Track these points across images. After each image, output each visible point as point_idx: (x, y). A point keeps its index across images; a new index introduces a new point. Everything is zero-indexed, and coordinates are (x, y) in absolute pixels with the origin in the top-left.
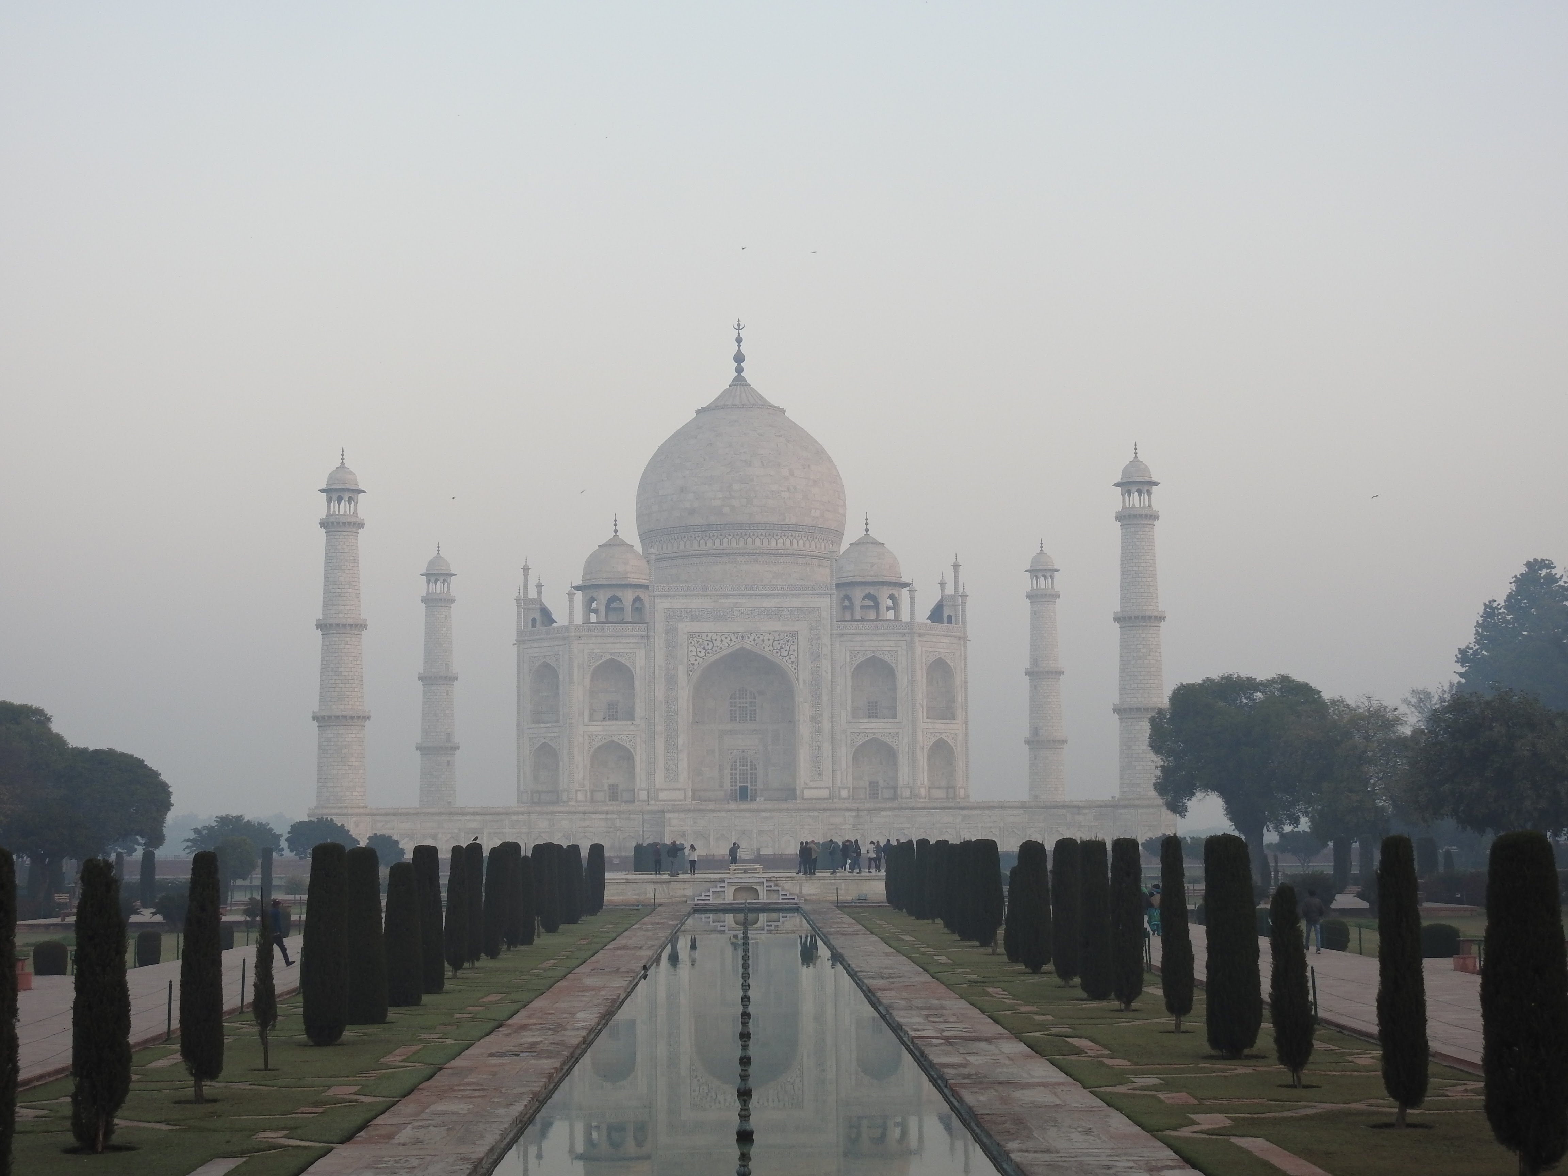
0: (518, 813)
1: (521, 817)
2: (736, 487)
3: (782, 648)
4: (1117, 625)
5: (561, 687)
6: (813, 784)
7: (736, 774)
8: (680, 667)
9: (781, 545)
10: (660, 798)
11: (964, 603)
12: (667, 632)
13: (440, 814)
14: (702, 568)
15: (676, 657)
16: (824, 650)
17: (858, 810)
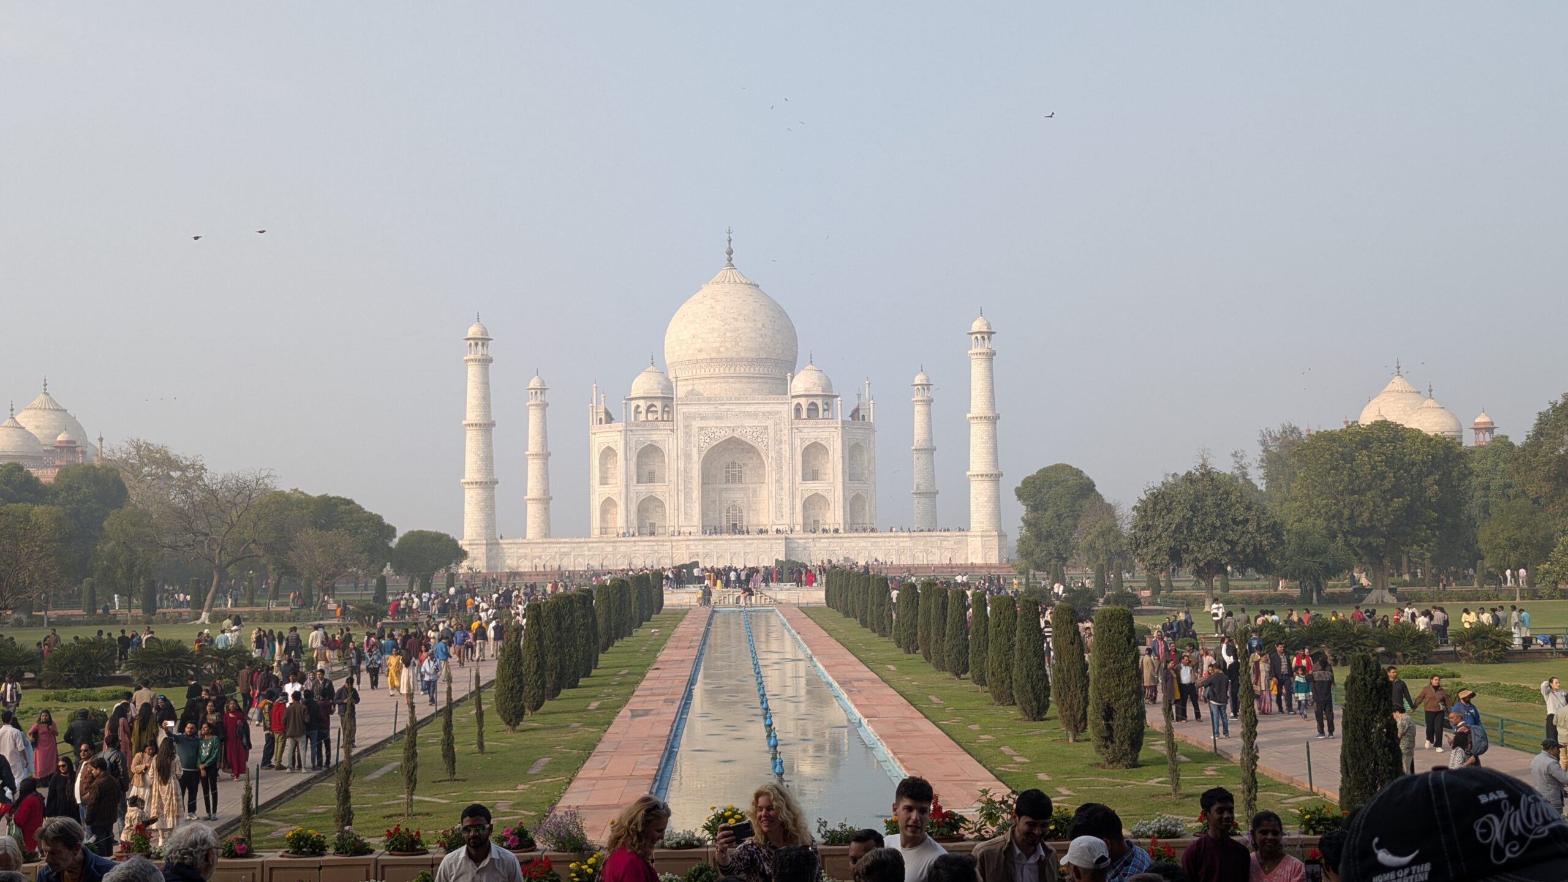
0: (593, 542)
1: (595, 545)
2: (728, 334)
3: (758, 437)
5: (619, 462)
6: (778, 522)
7: (729, 516)
8: (694, 449)
9: (757, 371)
10: (682, 532)
12: (685, 427)
13: (543, 543)
14: (707, 386)
15: (691, 443)
16: (785, 438)
17: (806, 539)
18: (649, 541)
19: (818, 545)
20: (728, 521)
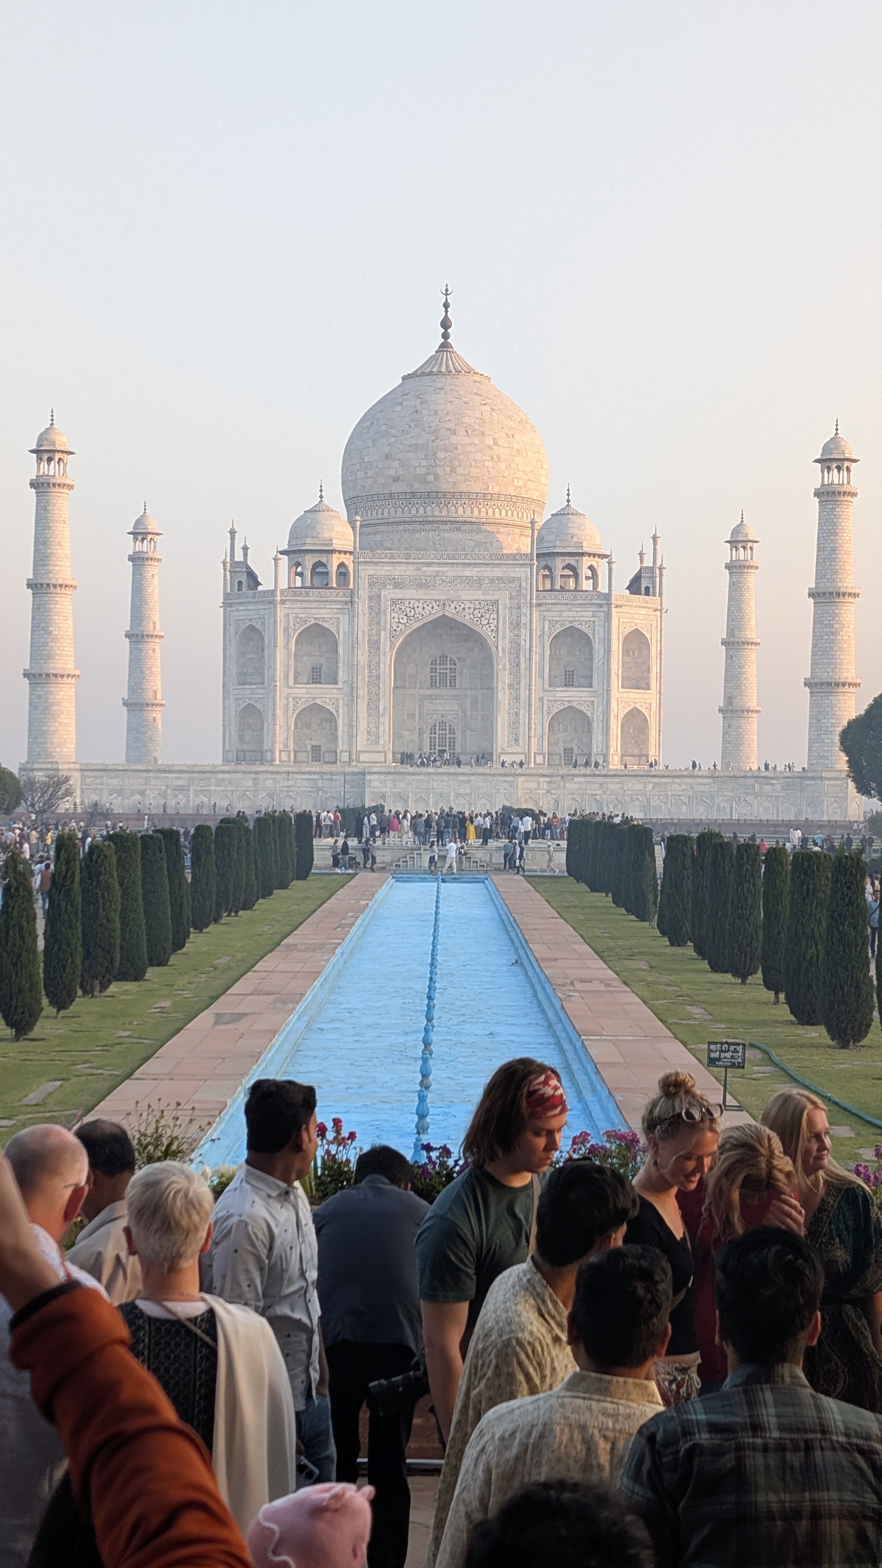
0: (223, 772)
1: (227, 776)
2: (441, 455)
3: (482, 616)
4: (812, 600)
5: (266, 650)
6: (510, 750)
7: (435, 738)
8: (383, 633)
9: (483, 514)
10: (361, 760)
11: (661, 576)
12: (370, 598)
13: (148, 771)
14: (405, 536)
15: (379, 623)
16: (524, 620)
17: (552, 776)
18: (310, 773)
19: (568, 785)
20: (432, 745)
